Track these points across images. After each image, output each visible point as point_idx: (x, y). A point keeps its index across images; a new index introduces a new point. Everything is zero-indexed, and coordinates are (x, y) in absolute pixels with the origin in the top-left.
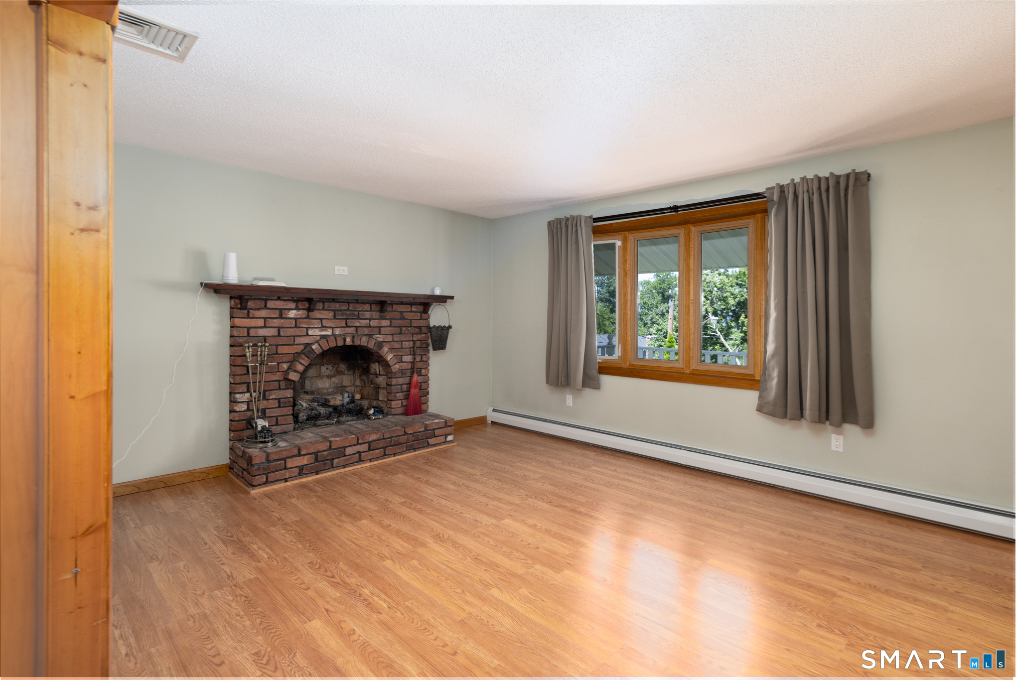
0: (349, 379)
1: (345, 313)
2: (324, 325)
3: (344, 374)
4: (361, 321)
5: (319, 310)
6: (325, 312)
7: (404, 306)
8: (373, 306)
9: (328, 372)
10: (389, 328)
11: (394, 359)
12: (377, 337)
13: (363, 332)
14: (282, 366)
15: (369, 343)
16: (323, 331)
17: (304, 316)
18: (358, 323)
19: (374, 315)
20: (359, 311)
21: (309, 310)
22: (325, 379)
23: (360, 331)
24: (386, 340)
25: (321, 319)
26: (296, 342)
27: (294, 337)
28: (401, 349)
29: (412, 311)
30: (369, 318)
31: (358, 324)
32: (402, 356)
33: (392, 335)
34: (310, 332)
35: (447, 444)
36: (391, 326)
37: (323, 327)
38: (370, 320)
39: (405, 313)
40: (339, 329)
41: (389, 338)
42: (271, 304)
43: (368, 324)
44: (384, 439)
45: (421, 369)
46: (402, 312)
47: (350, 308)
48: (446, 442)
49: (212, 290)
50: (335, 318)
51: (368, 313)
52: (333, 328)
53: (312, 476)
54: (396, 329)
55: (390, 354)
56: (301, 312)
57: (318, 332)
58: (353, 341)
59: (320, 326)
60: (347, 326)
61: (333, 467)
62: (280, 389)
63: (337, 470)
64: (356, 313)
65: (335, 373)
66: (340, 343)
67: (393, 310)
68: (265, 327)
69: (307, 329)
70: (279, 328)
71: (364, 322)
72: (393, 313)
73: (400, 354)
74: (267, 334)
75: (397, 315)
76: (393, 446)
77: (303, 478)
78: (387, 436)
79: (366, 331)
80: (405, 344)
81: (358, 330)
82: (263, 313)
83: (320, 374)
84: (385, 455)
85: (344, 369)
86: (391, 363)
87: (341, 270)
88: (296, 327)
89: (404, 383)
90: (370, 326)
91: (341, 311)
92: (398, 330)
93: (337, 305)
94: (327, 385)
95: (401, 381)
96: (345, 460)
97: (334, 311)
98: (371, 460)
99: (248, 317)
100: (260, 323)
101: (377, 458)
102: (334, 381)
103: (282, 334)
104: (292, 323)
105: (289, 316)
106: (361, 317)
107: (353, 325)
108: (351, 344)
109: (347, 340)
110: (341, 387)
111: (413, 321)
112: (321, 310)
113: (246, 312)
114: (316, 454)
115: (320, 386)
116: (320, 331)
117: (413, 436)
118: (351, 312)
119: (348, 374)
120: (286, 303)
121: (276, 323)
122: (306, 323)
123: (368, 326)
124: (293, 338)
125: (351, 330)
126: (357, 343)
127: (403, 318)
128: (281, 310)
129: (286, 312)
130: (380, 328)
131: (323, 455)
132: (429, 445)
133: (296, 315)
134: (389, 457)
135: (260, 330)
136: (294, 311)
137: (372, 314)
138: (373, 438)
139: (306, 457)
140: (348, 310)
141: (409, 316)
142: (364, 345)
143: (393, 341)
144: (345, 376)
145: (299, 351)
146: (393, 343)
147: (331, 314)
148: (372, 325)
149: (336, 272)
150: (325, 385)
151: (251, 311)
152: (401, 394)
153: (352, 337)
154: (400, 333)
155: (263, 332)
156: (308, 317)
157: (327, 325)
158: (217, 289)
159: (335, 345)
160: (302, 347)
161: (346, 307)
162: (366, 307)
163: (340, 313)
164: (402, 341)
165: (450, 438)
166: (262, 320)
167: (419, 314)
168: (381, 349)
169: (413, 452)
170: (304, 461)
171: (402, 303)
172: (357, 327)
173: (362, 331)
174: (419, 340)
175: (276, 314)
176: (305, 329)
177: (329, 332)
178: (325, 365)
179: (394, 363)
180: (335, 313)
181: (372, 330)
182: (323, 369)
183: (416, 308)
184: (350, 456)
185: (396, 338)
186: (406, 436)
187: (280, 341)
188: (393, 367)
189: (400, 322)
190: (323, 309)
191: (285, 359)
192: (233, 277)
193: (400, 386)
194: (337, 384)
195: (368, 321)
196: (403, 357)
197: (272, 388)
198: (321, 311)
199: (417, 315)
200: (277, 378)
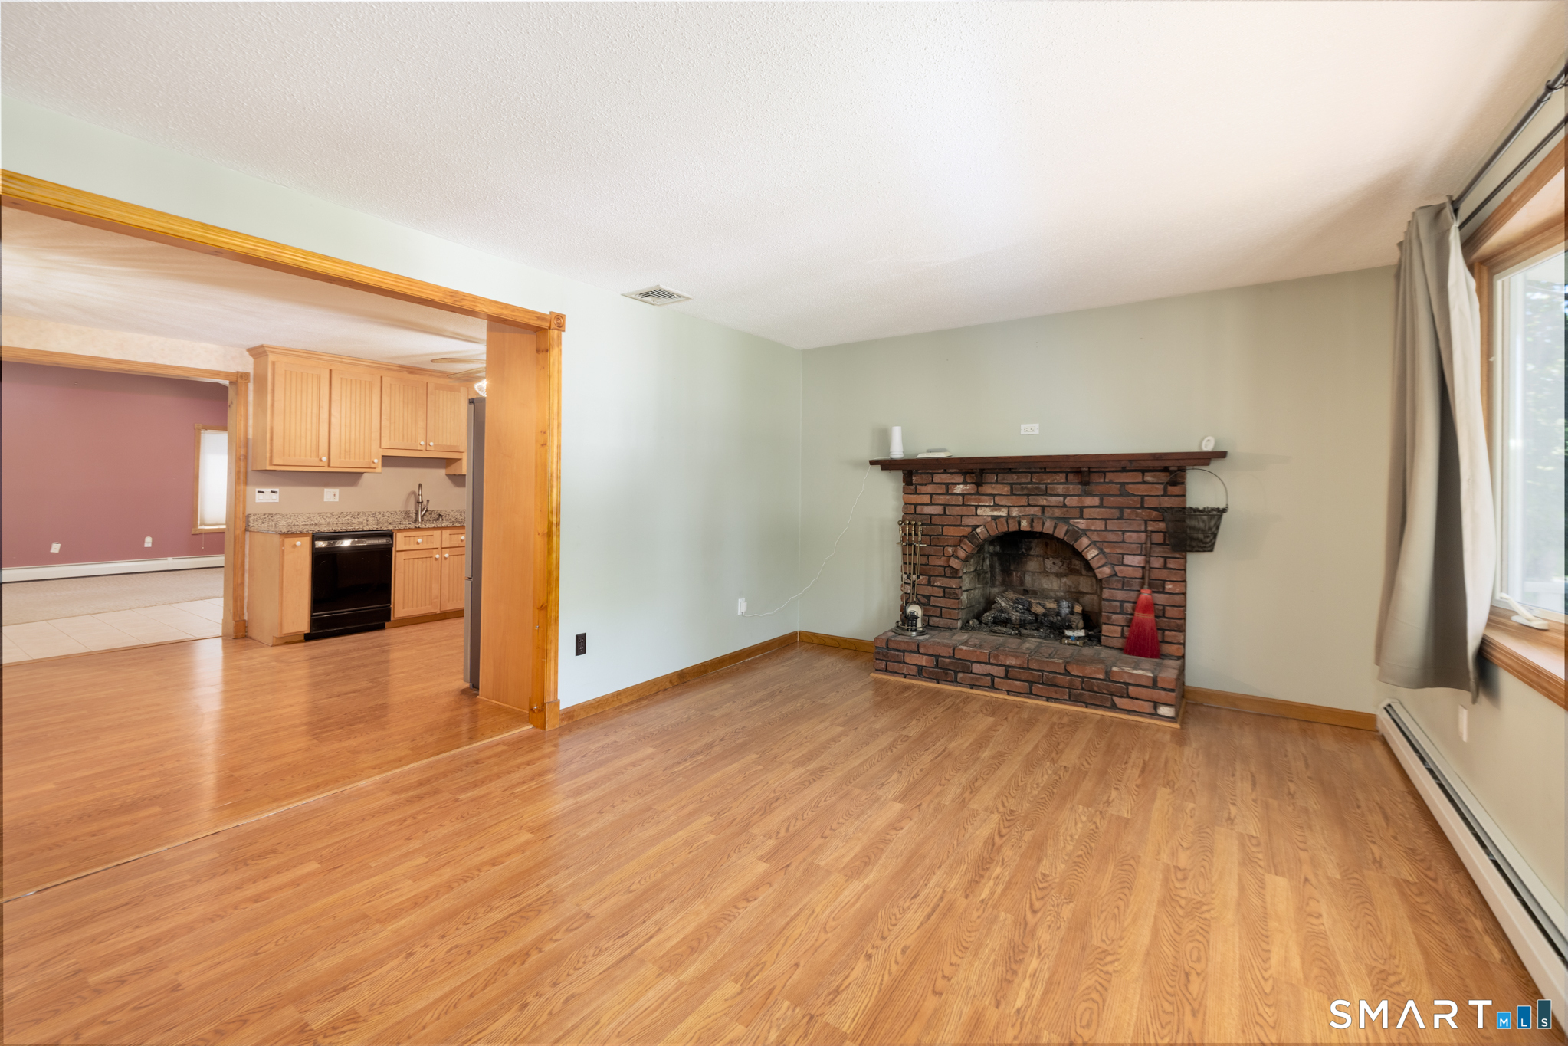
0: (1090, 583)
1: (1026, 487)
2: (996, 503)
3: (1081, 575)
4: (1050, 498)
5: (992, 483)
6: (999, 486)
7: (1128, 474)
8: (1071, 477)
9: (1055, 569)
10: (1098, 510)
11: (1101, 558)
12: (1077, 523)
13: (1053, 514)
14: (947, 550)
15: (1057, 530)
16: (996, 510)
17: (972, 492)
18: (1045, 501)
19: (1071, 489)
20: (1046, 484)
21: (979, 484)
22: (1052, 578)
23: (1048, 512)
24: (1093, 528)
25: (994, 496)
26: (963, 523)
27: (962, 516)
28: (1121, 544)
29: (1144, 483)
30: (1063, 494)
31: (1044, 503)
32: (1123, 554)
33: (1105, 520)
34: (980, 512)
35: (1155, 719)
36: (1101, 506)
37: (995, 505)
38: (1065, 496)
39: (1130, 486)
40: (1016, 509)
41: (1100, 525)
42: (937, 478)
43: (1060, 502)
44: (1028, 668)
45: (1165, 581)
46: (1123, 484)
47: (1034, 480)
48: (1155, 715)
49: (879, 467)
50: (1012, 494)
51: (1062, 486)
52: (1009, 507)
53: (931, 682)
54: (1112, 510)
55: (1092, 548)
56: (968, 487)
57: (989, 512)
58: (1032, 526)
59: (992, 504)
60: (1029, 505)
61: (955, 681)
62: (944, 576)
63: (960, 686)
64: (1043, 487)
65: (1067, 572)
66: (1013, 527)
67: (1107, 480)
68: (931, 504)
69: (976, 507)
70: (945, 506)
71: (1054, 500)
72: (1107, 486)
73: (1119, 551)
74: (932, 513)
75: (1114, 489)
76: (1043, 683)
77: (922, 680)
78: (1033, 666)
79: (1058, 513)
80: (1130, 536)
81: (1045, 511)
82: (929, 489)
83: (1045, 569)
84: (1030, 694)
85: (1081, 567)
86: (1094, 564)
87: (1030, 428)
88: (963, 505)
89: (1127, 599)
90: (1065, 506)
91: (1020, 484)
92: (1116, 513)
93: (1015, 477)
94: (1055, 586)
95: (1120, 595)
96: (972, 678)
97: (1012, 485)
98: (1009, 693)
99: (916, 493)
100: (926, 499)
101: (1019, 694)
102: (1065, 582)
103: (947, 512)
104: (959, 500)
105: (955, 492)
106: (1049, 492)
107: (1036, 503)
108: (1028, 529)
109: (1022, 524)
110: (1076, 592)
111: (1146, 498)
112: (994, 483)
113: (913, 487)
114: (937, 657)
115: (1045, 586)
116: (992, 511)
117: (1083, 682)
118: (1034, 486)
119: (1087, 576)
120: (953, 476)
121: (942, 499)
122: (976, 500)
123: (1061, 504)
124: (960, 517)
125: (1033, 511)
126: (1038, 528)
127: (1124, 494)
128: (947, 485)
129: (952, 486)
130: (1081, 509)
131: (944, 661)
132: (1114, 707)
133: (963, 490)
134: (1038, 699)
135: (926, 507)
136: (961, 486)
137: (1068, 488)
138: (1011, 662)
139: (925, 657)
140: (1031, 483)
141: (1141, 490)
142: (1047, 532)
143: (1106, 530)
144: (1082, 578)
145: (965, 533)
146: (1104, 533)
147: (1006, 489)
148: (1067, 503)
149: (1022, 433)
150: (1052, 585)
151: (918, 487)
152: (1120, 616)
153: (1030, 521)
154: (1120, 518)
155: (928, 510)
156: (977, 493)
157: (1001, 504)
158: (887, 465)
159: (1007, 529)
160: (970, 529)
161: (1027, 478)
162: (1058, 478)
163: (1019, 486)
164: (1124, 532)
165: (1164, 711)
166: (929, 496)
167: (1160, 487)
168: (1077, 540)
169: (1082, 707)
170: (923, 661)
171: (1124, 470)
172: (1043, 507)
173: (1051, 512)
174: (1161, 532)
175: (942, 490)
176: (974, 508)
177: (1003, 512)
178: (1051, 559)
179: (1099, 564)
180: (1012, 488)
181: (1067, 511)
182: (1049, 563)
183: (1151, 476)
184: (979, 676)
185: (1111, 525)
186: (1068, 678)
187: (946, 521)
188: (1098, 570)
189: (1121, 500)
190: (997, 482)
191: (951, 542)
192: (897, 452)
193: (1118, 604)
194: (1070, 587)
195: (1061, 499)
196: (1125, 556)
197: (936, 573)
198: (994, 485)
199: (1157, 488)
200: (942, 564)
